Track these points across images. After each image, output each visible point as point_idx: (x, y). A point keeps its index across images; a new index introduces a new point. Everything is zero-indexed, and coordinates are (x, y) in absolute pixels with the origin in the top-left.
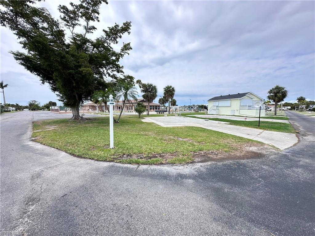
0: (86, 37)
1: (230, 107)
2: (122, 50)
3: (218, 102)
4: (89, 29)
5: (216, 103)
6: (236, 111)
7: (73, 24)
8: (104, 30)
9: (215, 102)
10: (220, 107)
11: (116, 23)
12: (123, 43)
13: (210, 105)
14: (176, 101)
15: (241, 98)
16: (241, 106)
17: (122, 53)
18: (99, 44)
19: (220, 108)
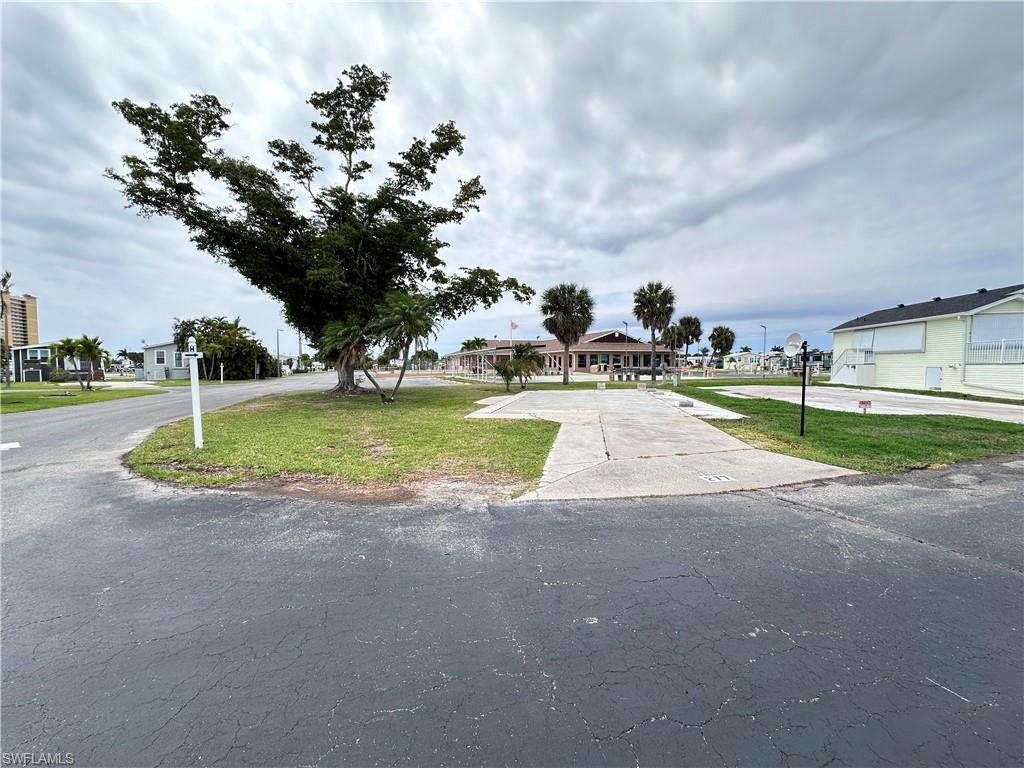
0: (349, 192)
1: (919, 352)
2: (459, 202)
3: (871, 333)
4: (355, 173)
5: (864, 339)
6: (947, 374)
7: (306, 173)
8: (391, 164)
9: (859, 334)
10: (877, 354)
11: (415, 139)
12: (460, 181)
13: (841, 348)
14: (732, 334)
15: (972, 312)
16: (970, 348)
17: (459, 210)
18: (386, 198)
19: (879, 360)
